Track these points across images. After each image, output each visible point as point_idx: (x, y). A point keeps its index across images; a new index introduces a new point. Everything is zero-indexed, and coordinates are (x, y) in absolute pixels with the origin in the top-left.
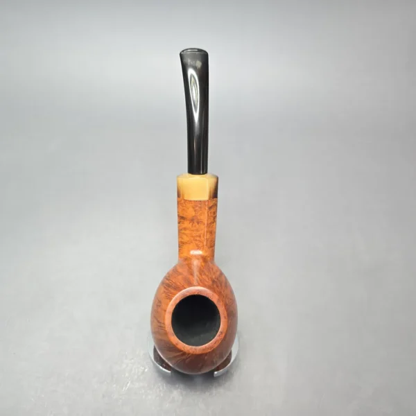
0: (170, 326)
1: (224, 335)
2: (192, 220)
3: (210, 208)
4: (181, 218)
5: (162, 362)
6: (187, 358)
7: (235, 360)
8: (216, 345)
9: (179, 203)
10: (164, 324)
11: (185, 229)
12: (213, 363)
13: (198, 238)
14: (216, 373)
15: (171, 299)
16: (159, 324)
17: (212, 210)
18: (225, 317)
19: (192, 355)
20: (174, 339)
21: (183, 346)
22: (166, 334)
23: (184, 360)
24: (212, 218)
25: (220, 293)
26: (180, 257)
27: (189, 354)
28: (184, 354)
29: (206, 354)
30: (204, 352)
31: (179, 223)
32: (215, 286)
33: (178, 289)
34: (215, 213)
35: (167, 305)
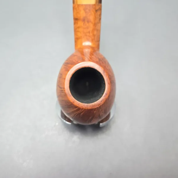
0: (69, 89)
1: (108, 96)
2: (84, 20)
3: (96, 11)
4: (76, 20)
5: (65, 117)
6: (81, 113)
7: (113, 117)
8: (102, 103)
9: (74, 8)
10: (64, 88)
11: (79, 27)
12: (100, 117)
13: (88, 34)
14: (101, 124)
15: (68, 71)
16: (61, 89)
17: (98, 13)
18: (109, 84)
19: (85, 109)
20: (72, 99)
21: (78, 103)
22: (66, 95)
23: (80, 114)
24: (98, 19)
25: (105, 67)
26: (76, 49)
27: (83, 109)
28: (79, 109)
29: (95, 109)
30: (93, 108)
31: (75, 23)
32: (101, 62)
33: (74, 64)
34: (100, 15)
35: (66, 74)
